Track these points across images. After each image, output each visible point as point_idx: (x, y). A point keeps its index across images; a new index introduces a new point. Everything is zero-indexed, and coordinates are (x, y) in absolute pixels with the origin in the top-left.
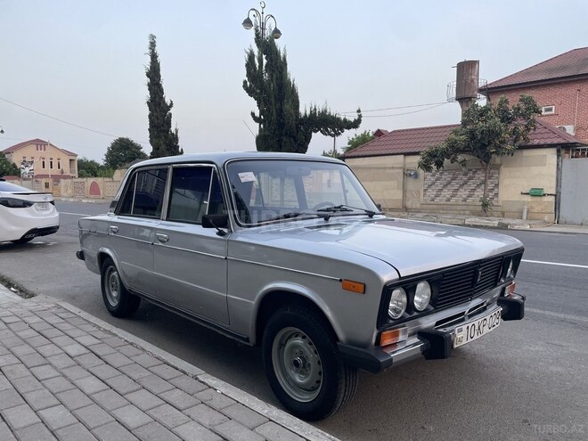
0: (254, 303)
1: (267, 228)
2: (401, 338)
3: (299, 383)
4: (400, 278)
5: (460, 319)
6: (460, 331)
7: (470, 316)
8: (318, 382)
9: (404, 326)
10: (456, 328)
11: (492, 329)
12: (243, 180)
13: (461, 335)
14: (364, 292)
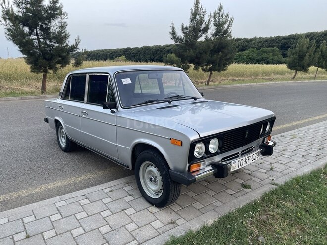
0: (129, 149)
1: (136, 110)
2: (202, 167)
3: (153, 189)
4: (200, 138)
5: (236, 156)
6: (235, 162)
7: (242, 155)
8: (161, 189)
9: (204, 161)
10: (232, 162)
11: (254, 161)
12: (124, 83)
13: (235, 165)
14: (182, 145)
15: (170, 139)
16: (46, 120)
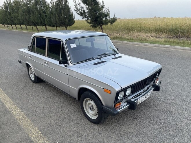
0: (77, 89)
2: (122, 104)
4: (122, 89)
5: (140, 94)
6: (140, 99)
9: (123, 101)
12: (72, 47)
13: (140, 101)
14: (111, 93)
15: (104, 89)
16: (20, 62)
